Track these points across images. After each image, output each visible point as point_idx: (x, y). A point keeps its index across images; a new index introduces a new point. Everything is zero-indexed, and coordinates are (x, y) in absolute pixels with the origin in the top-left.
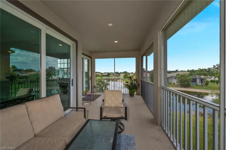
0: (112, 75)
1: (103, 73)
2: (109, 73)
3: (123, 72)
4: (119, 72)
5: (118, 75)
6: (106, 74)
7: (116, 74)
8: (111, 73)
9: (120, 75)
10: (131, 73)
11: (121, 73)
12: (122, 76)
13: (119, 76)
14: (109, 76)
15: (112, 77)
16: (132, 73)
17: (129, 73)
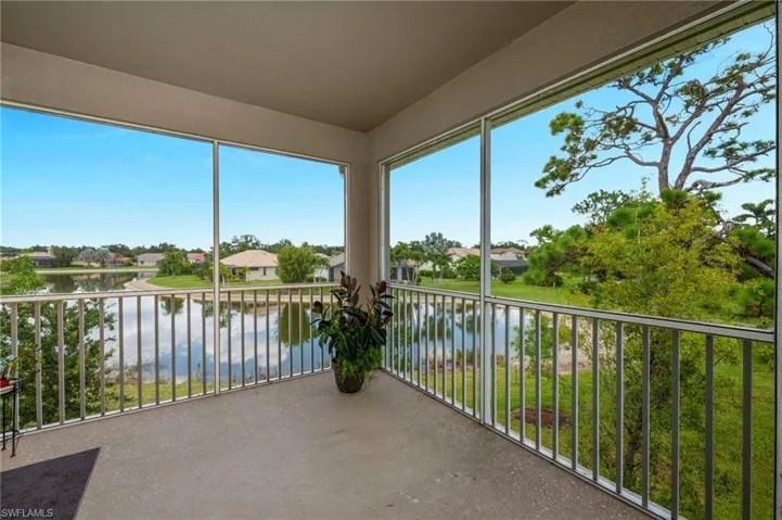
0: (87, 259)
1: (26, 250)
2: (64, 248)
3: (157, 245)
4: (131, 246)
5: (125, 259)
6: (49, 255)
7: (112, 255)
8: (79, 250)
9: (140, 258)
10: (193, 252)
11: (141, 251)
12: (150, 264)
13: (130, 265)
14: (68, 265)
15: (92, 267)
16: (199, 251)
17: (185, 253)
